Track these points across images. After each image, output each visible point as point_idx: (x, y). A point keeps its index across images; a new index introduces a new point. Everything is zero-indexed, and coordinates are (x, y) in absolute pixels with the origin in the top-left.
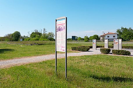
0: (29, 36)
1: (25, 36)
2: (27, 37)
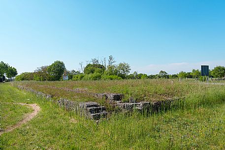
1: (74, 71)
2: (78, 72)
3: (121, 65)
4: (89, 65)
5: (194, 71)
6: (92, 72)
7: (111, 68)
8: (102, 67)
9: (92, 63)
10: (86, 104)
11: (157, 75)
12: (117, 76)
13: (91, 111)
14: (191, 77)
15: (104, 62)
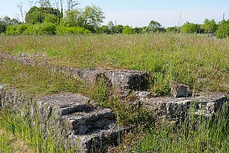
0: (22, 19)
1: (7, 19)
2: (16, 21)
3: (88, 9)
4: (33, 9)
5: (207, 21)
6: (40, 20)
7: (72, 14)
8: (56, 13)
9: (38, 6)
10: (57, 104)
11: (145, 28)
12: (82, 29)
13: (77, 128)
14: (202, 31)
15: (59, 4)
